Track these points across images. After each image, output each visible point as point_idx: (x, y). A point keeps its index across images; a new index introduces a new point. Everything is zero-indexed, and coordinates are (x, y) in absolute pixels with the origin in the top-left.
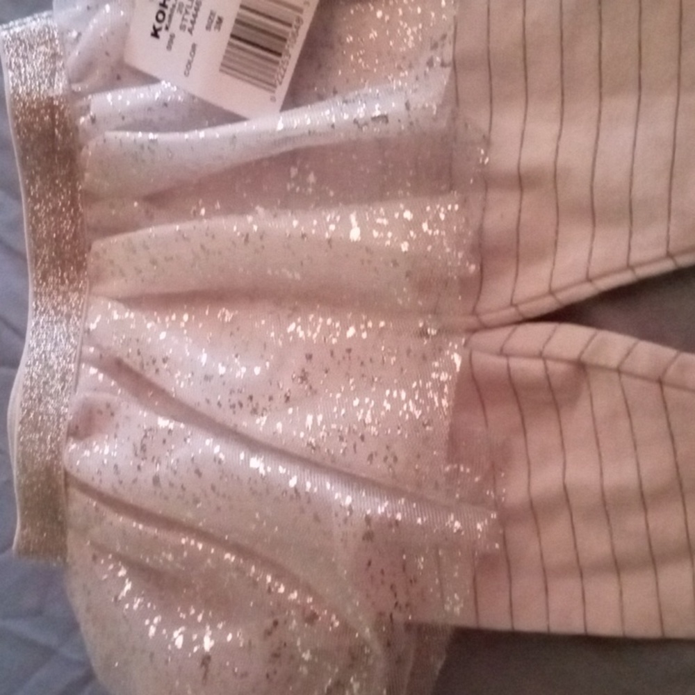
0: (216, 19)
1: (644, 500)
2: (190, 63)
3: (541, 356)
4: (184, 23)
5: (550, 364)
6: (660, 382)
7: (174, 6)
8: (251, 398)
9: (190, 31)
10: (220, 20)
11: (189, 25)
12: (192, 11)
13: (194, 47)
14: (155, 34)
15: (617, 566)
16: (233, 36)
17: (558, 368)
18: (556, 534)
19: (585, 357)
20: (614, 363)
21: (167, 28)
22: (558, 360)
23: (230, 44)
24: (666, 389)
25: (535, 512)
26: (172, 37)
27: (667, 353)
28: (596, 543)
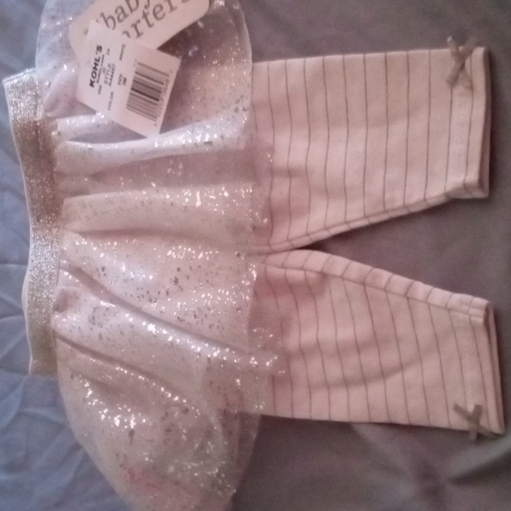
0: (123, 79)
1: (358, 348)
2: (110, 103)
3: (302, 268)
4: (107, 80)
5: (308, 273)
6: (364, 284)
7: (101, 69)
8: (148, 292)
9: (110, 84)
10: (125, 80)
11: (109, 81)
12: (110, 73)
13: (112, 94)
14: (92, 84)
15: (346, 383)
16: (132, 89)
17: (312, 276)
18: (315, 366)
19: (325, 270)
20: (339, 273)
21: (98, 82)
22: (311, 271)
23: (131, 94)
24: (367, 288)
25: (303, 353)
26: (101, 87)
27: (367, 268)
28: (334, 371)
